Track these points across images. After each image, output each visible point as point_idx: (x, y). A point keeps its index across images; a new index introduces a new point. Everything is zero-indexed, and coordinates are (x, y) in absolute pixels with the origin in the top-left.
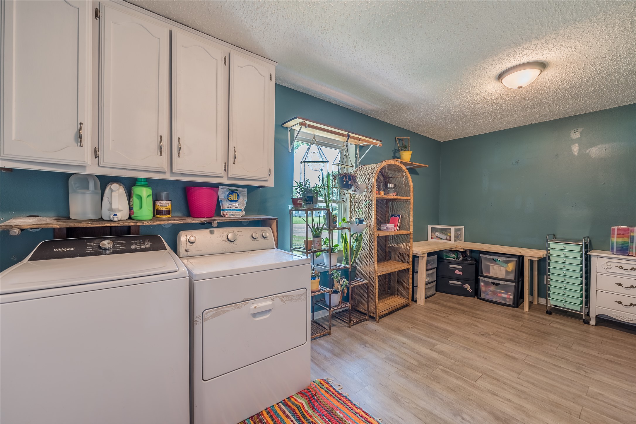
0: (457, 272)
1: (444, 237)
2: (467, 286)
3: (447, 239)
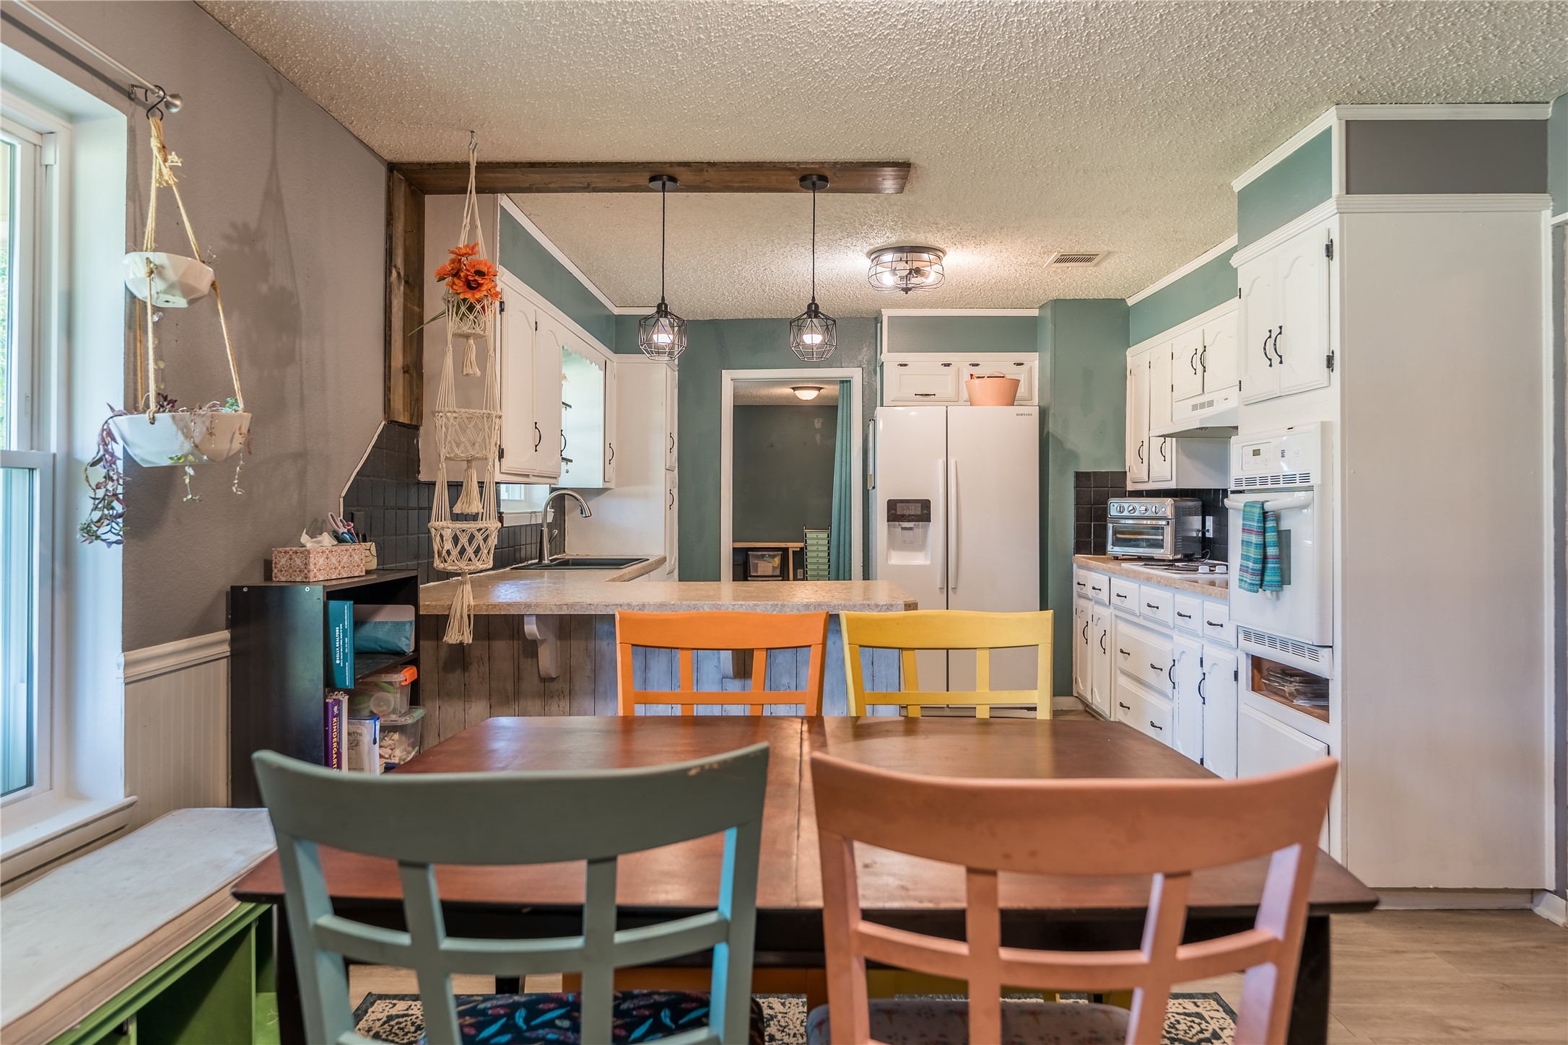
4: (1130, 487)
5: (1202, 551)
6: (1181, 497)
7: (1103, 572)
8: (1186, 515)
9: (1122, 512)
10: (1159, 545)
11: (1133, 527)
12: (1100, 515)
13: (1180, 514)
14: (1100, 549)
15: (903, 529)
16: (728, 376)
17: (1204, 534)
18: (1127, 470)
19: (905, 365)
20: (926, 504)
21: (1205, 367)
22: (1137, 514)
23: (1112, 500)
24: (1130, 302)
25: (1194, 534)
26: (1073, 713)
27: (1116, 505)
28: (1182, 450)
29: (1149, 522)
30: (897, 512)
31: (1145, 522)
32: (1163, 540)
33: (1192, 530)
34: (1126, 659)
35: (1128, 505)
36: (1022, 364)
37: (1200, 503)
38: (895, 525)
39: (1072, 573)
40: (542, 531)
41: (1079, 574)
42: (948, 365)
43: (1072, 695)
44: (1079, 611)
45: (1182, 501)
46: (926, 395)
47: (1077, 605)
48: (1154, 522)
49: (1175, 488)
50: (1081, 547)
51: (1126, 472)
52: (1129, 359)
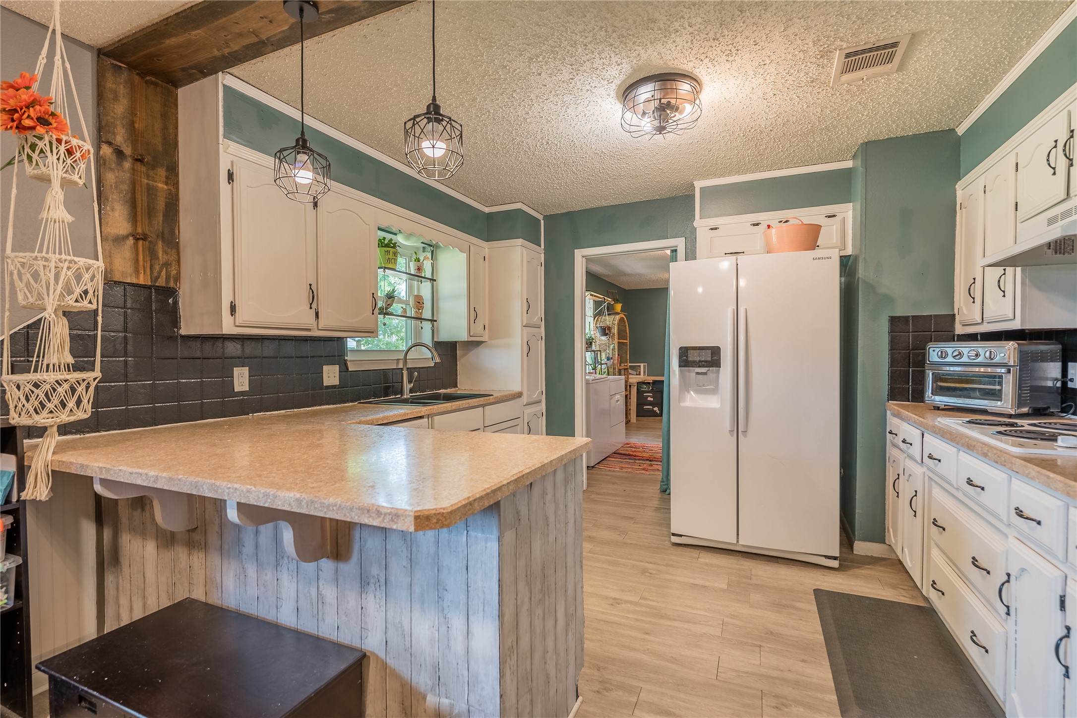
0: (649, 399)
1: (635, 373)
2: (656, 409)
3: (637, 375)
4: (959, 330)
5: (1062, 403)
6: (1031, 339)
7: (915, 424)
8: (1037, 361)
9: (945, 358)
10: (996, 395)
11: (958, 375)
12: (920, 361)
13: (1026, 362)
14: (918, 396)
15: (698, 373)
16: (579, 254)
17: (1064, 384)
18: (956, 312)
19: (716, 229)
20: (716, 351)
21: (1071, 160)
22: (965, 359)
23: (930, 345)
24: (960, 131)
25: (1050, 384)
26: (884, 563)
27: (937, 350)
28: (1030, 281)
29: (982, 370)
30: (687, 358)
31: (977, 369)
32: (1000, 391)
33: (1047, 379)
34: (941, 533)
35: (953, 349)
36: (834, 216)
37: (1060, 346)
38: (690, 370)
39: (886, 419)
40: (402, 373)
41: (893, 422)
42: (757, 224)
43: (885, 543)
44: (891, 460)
45: (1031, 344)
46: (735, 253)
47: (890, 453)
48: (989, 370)
49: (1020, 328)
50: (893, 395)
51: (954, 315)
52: (959, 193)
